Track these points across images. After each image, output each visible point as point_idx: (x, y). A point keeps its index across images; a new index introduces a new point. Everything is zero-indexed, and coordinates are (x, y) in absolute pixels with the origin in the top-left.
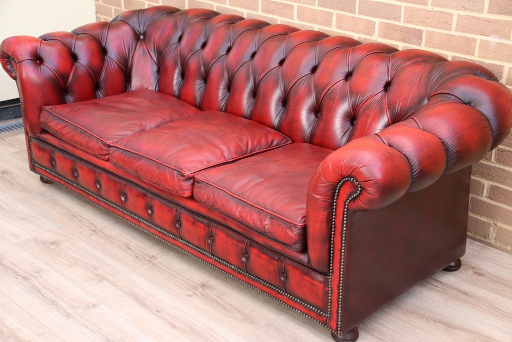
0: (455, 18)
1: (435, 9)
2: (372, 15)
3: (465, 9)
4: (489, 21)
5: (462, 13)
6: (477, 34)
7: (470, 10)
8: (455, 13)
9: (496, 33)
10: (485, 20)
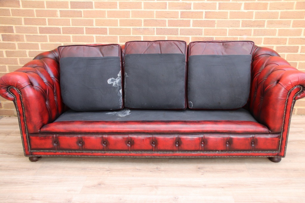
0: (228, 31)
1: (218, 28)
2: (188, 35)
3: (232, 27)
4: (242, 30)
5: (231, 28)
6: (238, 36)
7: (234, 27)
8: (228, 28)
9: (246, 34)
10: (241, 30)
